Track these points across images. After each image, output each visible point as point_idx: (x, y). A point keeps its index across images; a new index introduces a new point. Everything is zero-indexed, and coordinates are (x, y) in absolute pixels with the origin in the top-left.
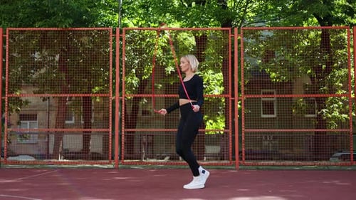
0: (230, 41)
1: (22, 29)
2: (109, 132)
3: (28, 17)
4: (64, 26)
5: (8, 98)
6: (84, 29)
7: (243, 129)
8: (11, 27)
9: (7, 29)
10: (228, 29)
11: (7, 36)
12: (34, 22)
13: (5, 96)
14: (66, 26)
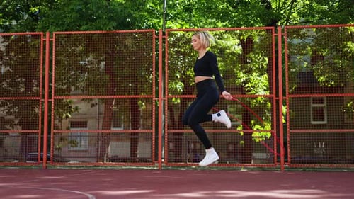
0: (274, 40)
1: (68, 33)
2: (152, 133)
3: (74, 21)
4: (108, 29)
5: (55, 99)
6: (127, 31)
7: (288, 130)
8: (57, 31)
9: (54, 33)
10: (272, 28)
11: (54, 40)
12: (80, 26)
13: (51, 98)
14: (110, 29)
